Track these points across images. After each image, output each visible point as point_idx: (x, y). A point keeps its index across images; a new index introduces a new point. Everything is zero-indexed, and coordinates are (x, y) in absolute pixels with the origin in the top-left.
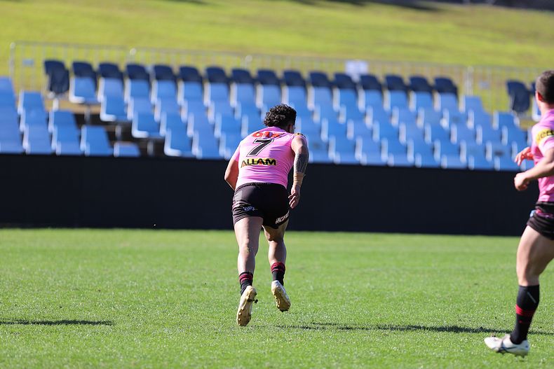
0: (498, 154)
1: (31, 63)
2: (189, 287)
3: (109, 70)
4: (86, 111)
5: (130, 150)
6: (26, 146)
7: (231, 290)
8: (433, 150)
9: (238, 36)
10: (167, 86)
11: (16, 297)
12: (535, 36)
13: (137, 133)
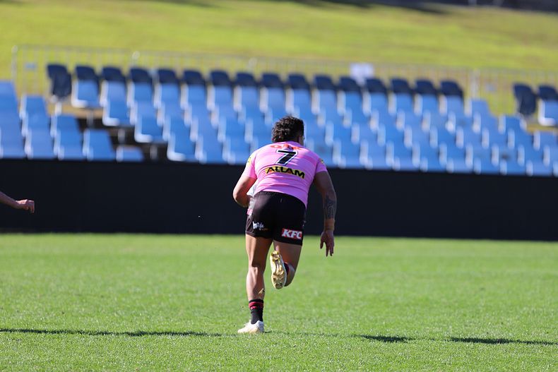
0: (504, 157)
1: (33, 67)
2: (192, 292)
3: (112, 74)
4: (89, 115)
5: (134, 155)
6: (29, 151)
7: (235, 296)
8: (438, 154)
9: (243, 39)
10: (171, 90)
11: (19, 303)
12: (541, 39)
13: (140, 137)
